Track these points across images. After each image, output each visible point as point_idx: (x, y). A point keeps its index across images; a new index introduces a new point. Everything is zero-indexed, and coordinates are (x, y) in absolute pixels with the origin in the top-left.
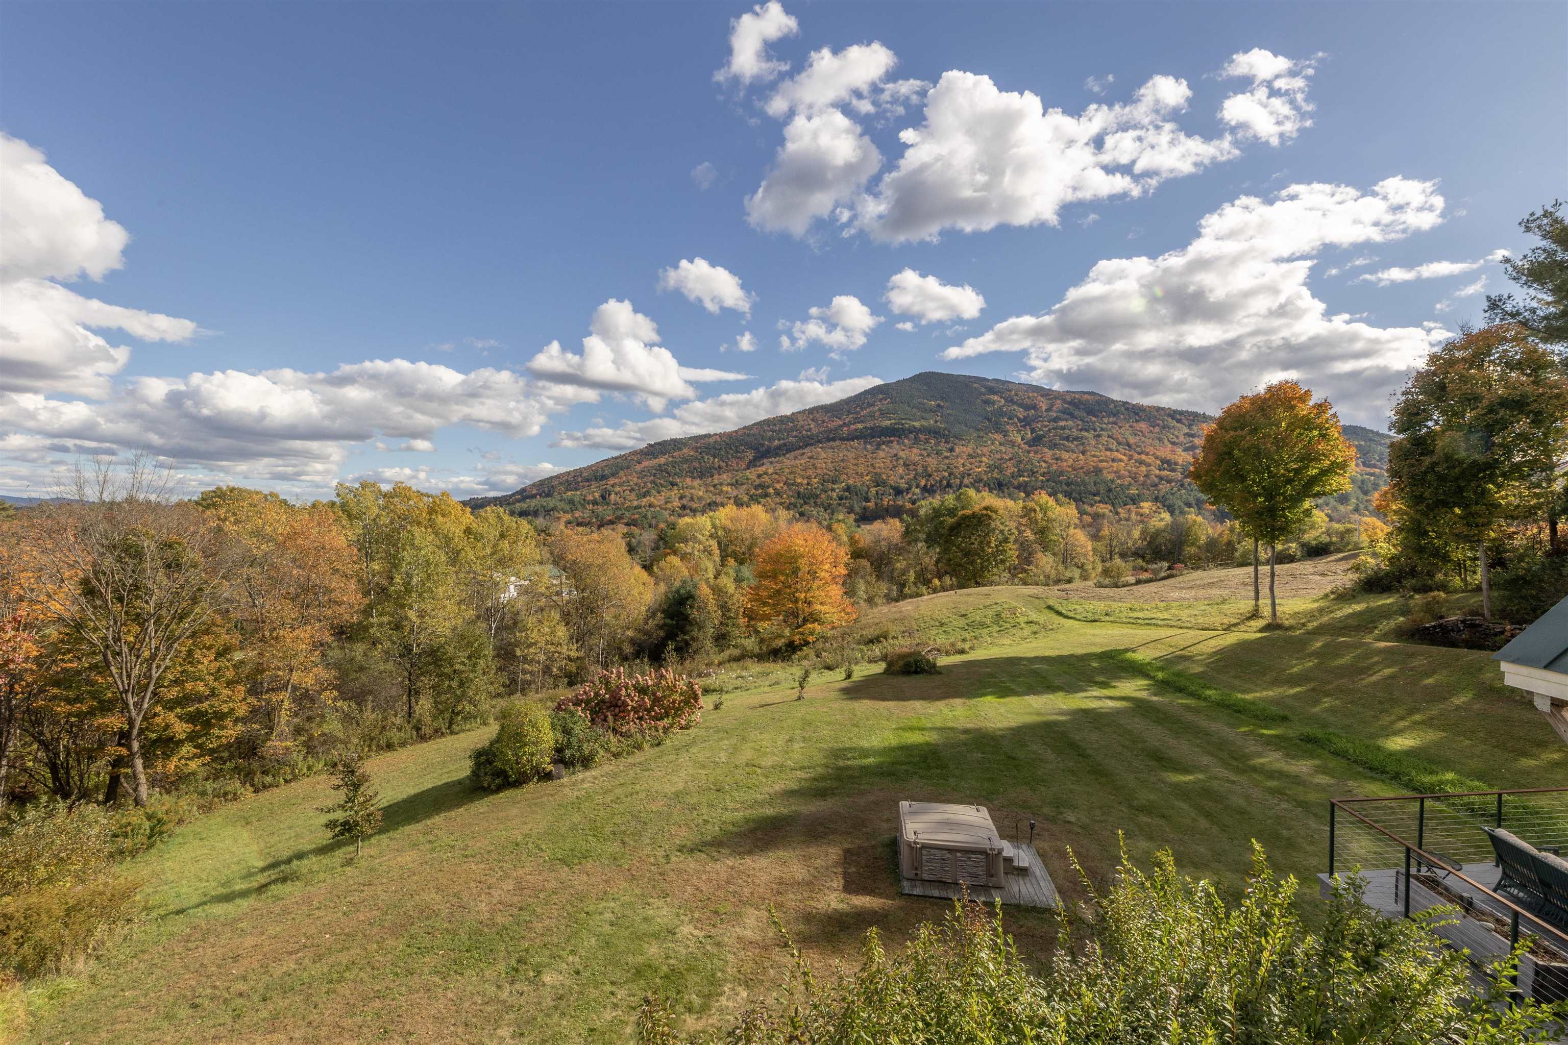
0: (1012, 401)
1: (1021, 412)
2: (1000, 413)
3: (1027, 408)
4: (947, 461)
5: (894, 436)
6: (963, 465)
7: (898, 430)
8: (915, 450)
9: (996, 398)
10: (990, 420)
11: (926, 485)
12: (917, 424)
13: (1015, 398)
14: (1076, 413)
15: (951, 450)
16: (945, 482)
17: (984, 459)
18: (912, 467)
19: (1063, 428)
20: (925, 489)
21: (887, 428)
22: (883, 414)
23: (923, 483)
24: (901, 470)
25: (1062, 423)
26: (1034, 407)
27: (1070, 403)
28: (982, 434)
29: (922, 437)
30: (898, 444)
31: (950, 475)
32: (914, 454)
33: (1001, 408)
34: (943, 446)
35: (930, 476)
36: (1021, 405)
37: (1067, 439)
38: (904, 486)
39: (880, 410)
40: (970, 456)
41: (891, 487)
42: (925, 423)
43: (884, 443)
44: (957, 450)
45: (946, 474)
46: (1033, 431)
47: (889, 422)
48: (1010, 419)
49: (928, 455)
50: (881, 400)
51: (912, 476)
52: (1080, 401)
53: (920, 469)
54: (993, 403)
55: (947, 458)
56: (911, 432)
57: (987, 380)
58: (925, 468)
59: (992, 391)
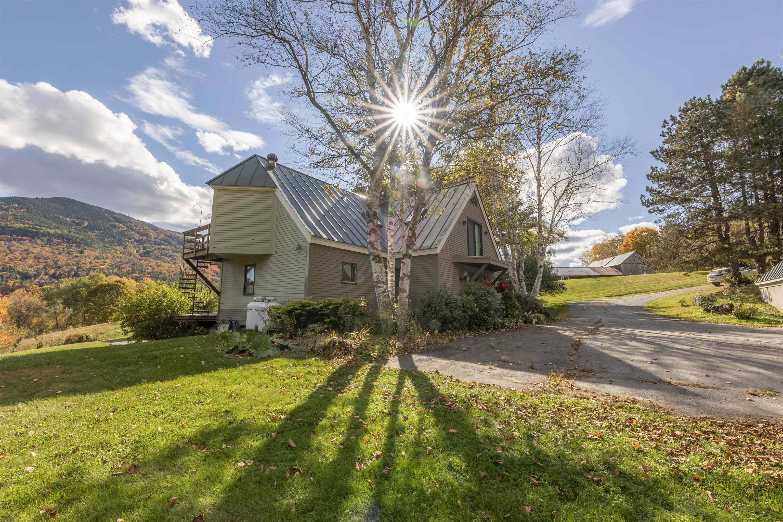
0: (132, 229)
1: (137, 237)
2: (123, 234)
3: (142, 234)
4: (77, 259)
5: (27, 236)
6: (90, 263)
7: (31, 232)
8: (47, 249)
9: (121, 225)
10: (114, 238)
11: (54, 274)
12: (52, 231)
13: (134, 228)
14: (172, 242)
15: (81, 252)
16: (73, 273)
17: (107, 260)
18: (42, 260)
19: (164, 249)
20: (54, 276)
21: (20, 229)
22: (16, 218)
23: (52, 272)
24: (31, 262)
25: (164, 247)
26: (147, 235)
27: (169, 237)
28: (107, 245)
29: (56, 241)
30: (30, 241)
31: (78, 268)
32: (47, 251)
33: (123, 232)
34: (74, 249)
35: (59, 267)
36: (138, 233)
37: (166, 255)
38: (31, 272)
39: (13, 215)
40: (97, 258)
41: (19, 273)
42: (60, 232)
43: (15, 240)
44: (86, 252)
45: (75, 268)
46: (144, 248)
47: (23, 226)
48: (129, 239)
49: (60, 253)
50: (15, 209)
51: (41, 266)
52: (175, 237)
53: (50, 262)
54: (119, 228)
55: (76, 257)
56: (45, 236)
57: (115, 214)
58: (56, 263)
59: (118, 220)
